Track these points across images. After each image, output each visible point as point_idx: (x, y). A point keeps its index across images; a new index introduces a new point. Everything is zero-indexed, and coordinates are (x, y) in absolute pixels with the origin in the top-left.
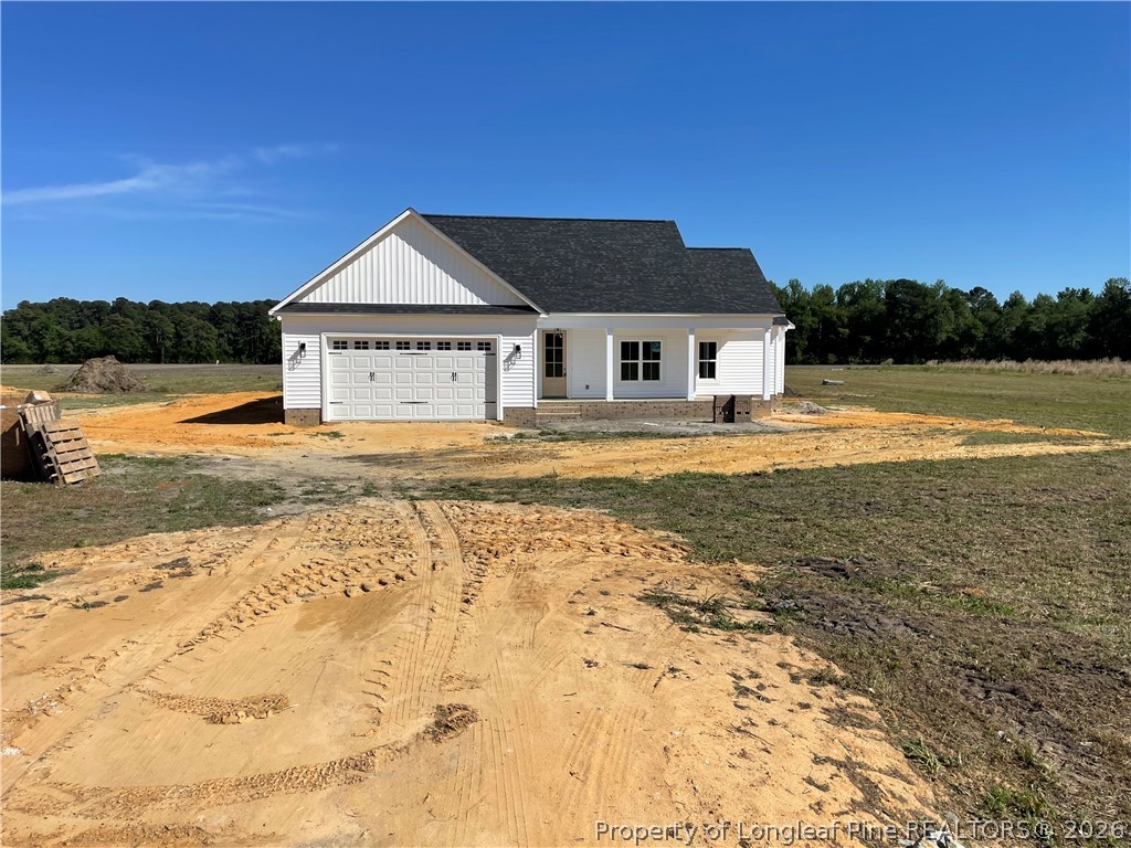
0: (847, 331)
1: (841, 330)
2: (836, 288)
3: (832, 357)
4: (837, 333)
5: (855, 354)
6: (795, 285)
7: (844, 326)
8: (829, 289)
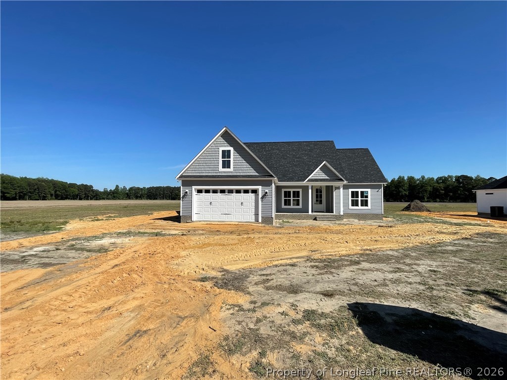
0: (443, 192)
1: (441, 191)
2: (435, 178)
3: (438, 200)
4: (440, 192)
5: (447, 199)
6: (423, 177)
7: (442, 190)
8: (433, 178)
